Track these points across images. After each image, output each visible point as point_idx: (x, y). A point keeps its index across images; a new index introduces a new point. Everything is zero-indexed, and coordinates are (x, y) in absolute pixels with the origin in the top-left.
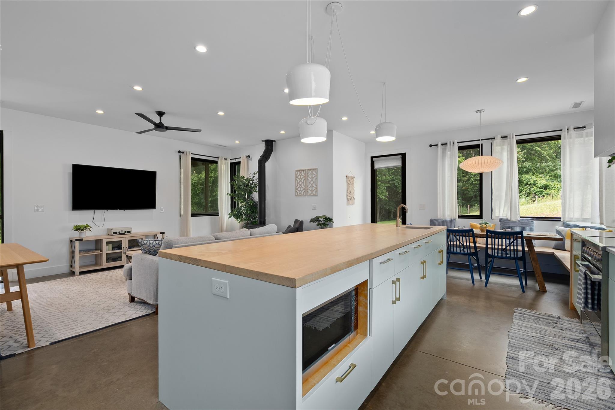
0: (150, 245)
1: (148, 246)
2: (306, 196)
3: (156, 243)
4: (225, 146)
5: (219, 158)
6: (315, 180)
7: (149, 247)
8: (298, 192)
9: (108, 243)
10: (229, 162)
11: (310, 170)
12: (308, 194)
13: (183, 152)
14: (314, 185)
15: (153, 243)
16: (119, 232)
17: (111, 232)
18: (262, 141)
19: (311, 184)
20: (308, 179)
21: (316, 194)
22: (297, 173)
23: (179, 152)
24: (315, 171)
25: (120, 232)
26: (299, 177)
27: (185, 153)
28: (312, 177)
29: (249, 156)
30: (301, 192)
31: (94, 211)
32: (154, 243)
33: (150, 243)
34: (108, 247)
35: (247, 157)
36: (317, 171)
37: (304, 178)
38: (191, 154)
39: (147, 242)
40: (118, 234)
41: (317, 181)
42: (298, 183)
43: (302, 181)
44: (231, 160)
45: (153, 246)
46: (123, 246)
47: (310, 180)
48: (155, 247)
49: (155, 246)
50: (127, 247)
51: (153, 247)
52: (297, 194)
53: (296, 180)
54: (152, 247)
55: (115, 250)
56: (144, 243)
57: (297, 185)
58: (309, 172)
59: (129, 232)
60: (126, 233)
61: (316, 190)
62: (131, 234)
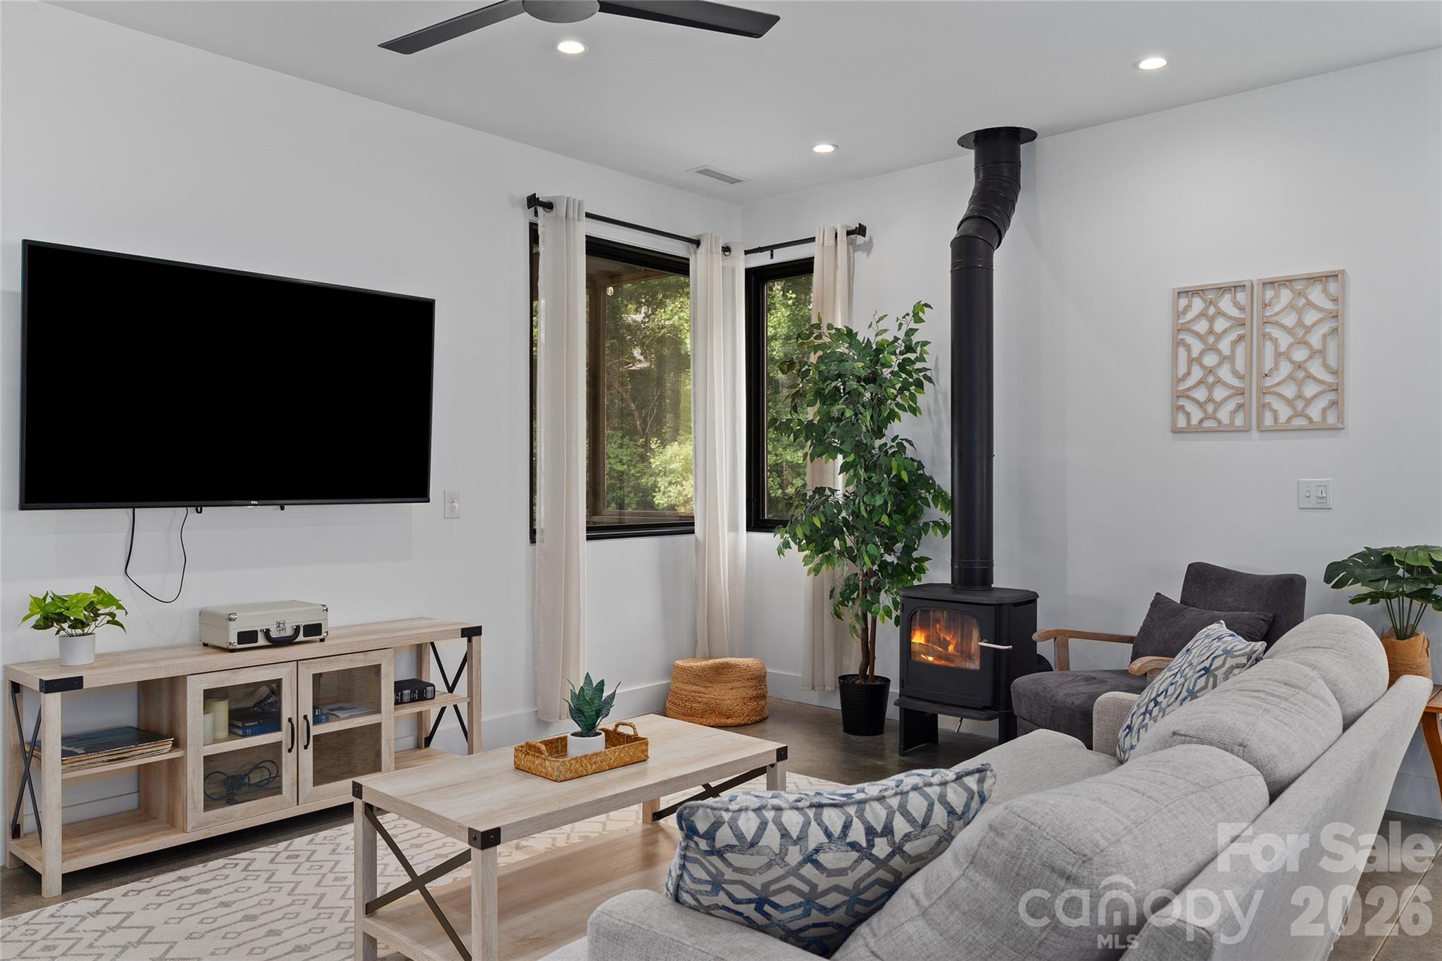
0: (783, 853)
1: (769, 865)
2: (1254, 433)
3: (828, 834)
4: (733, 181)
5: (697, 243)
6: (1325, 337)
7: (776, 872)
8: (1190, 407)
9: (211, 696)
10: (742, 264)
11: (1287, 282)
12: (1268, 420)
13: (549, 206)
14: (1316, 369)
15: (802, 838)
16: (267, 633)
17: (227, 629)
18: (963, 142)
19: (1292, 362)
20: (1265, 336)
21: (1331, 419)
22: (1188, 307)
23: (533, 202)
24: (1325, 291)
25: (274, 634)
26: (1202, 327)
27: (560, 209)
28: (1300, 323)
29: (861, 230)
30: (1215, 411)
31: (130, 510)
32: (816, 837)
33: (785, 834)
34: (209, 717)
35: (849, 233)
36: (1343, 288)
37: (1241, 332)
38: (588, 215)
39: (763, 825)
40: (261, 641)
41: (1341, 347)
42: (1191, 361)
43: (1225, 346)
44: (747, 252)
45: (811, 859)
46: (287, 711)
47: (1284, 341)
48: (816, 864)
49: (821, 858)
50: (305, 717)
51: (808, 870)
52: (1182, 423)
53: (1178, 343)
54: (795, 872)
55: (245, 736)
56: (740, 836)
57: (1189, 373)
58: (1277, 296)
59: (314, 630)
60: (301, 638)
61: (1332, 396)
62: (322, 640)
